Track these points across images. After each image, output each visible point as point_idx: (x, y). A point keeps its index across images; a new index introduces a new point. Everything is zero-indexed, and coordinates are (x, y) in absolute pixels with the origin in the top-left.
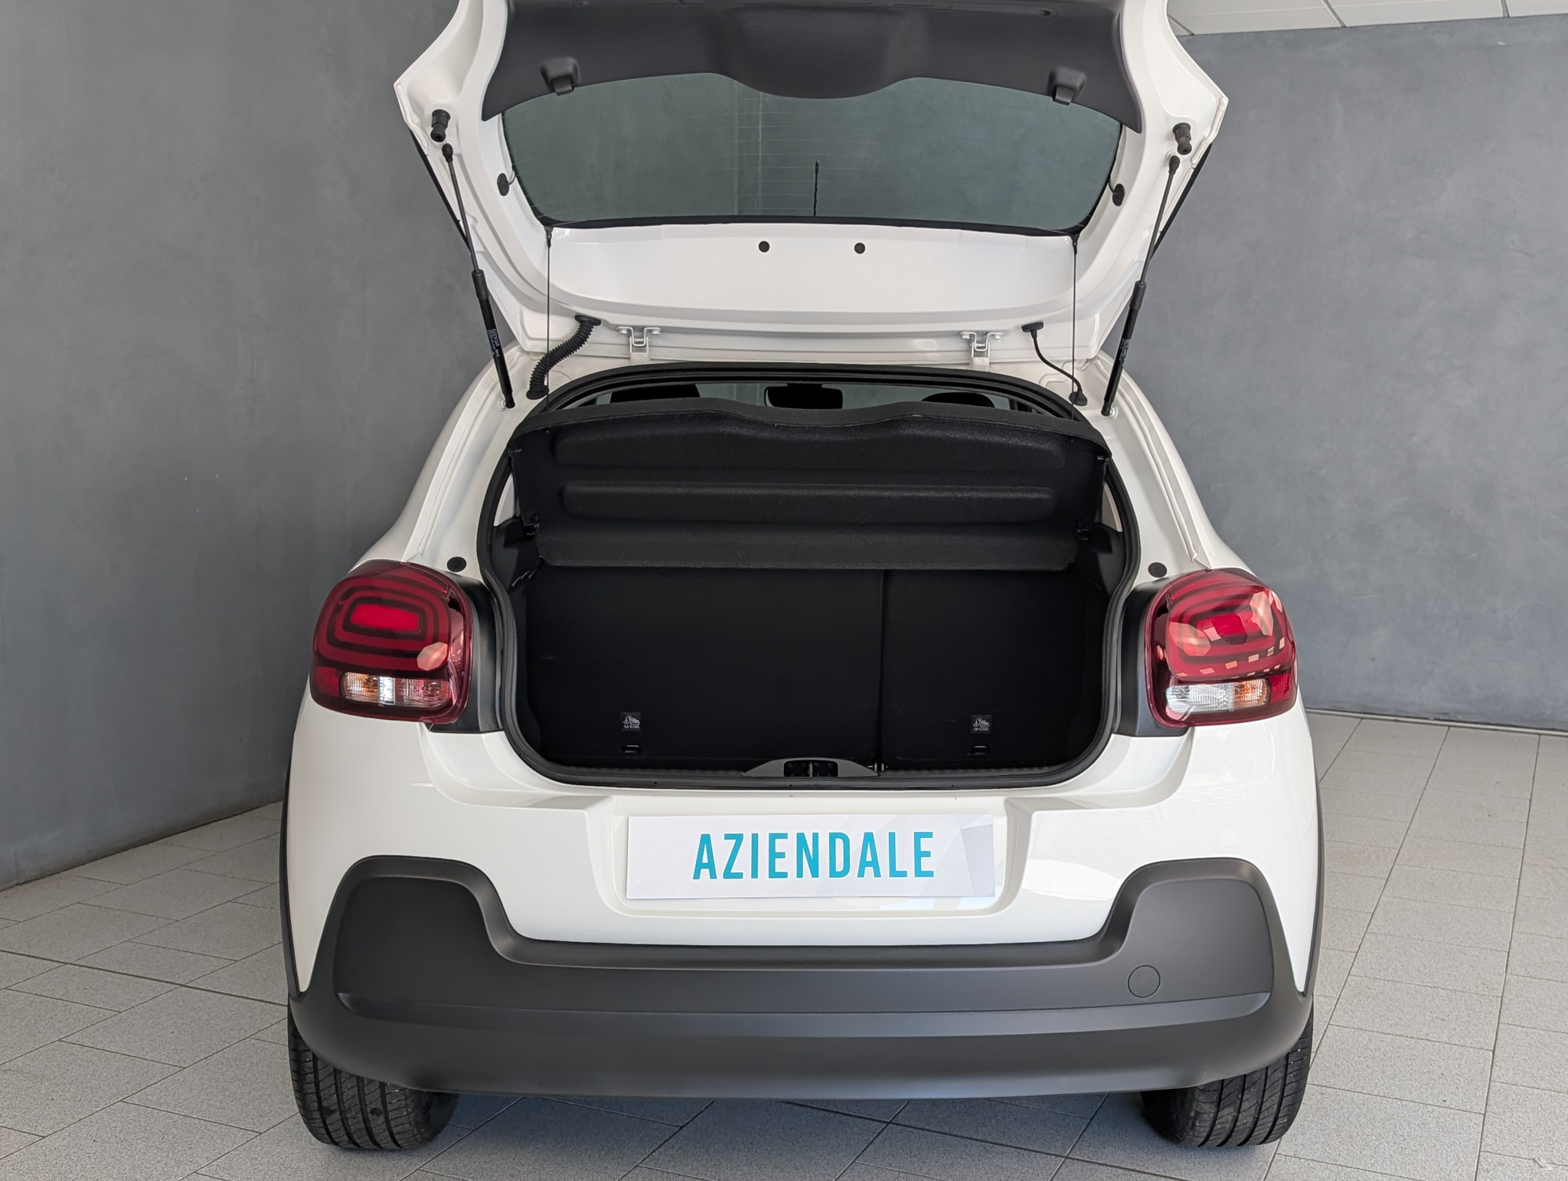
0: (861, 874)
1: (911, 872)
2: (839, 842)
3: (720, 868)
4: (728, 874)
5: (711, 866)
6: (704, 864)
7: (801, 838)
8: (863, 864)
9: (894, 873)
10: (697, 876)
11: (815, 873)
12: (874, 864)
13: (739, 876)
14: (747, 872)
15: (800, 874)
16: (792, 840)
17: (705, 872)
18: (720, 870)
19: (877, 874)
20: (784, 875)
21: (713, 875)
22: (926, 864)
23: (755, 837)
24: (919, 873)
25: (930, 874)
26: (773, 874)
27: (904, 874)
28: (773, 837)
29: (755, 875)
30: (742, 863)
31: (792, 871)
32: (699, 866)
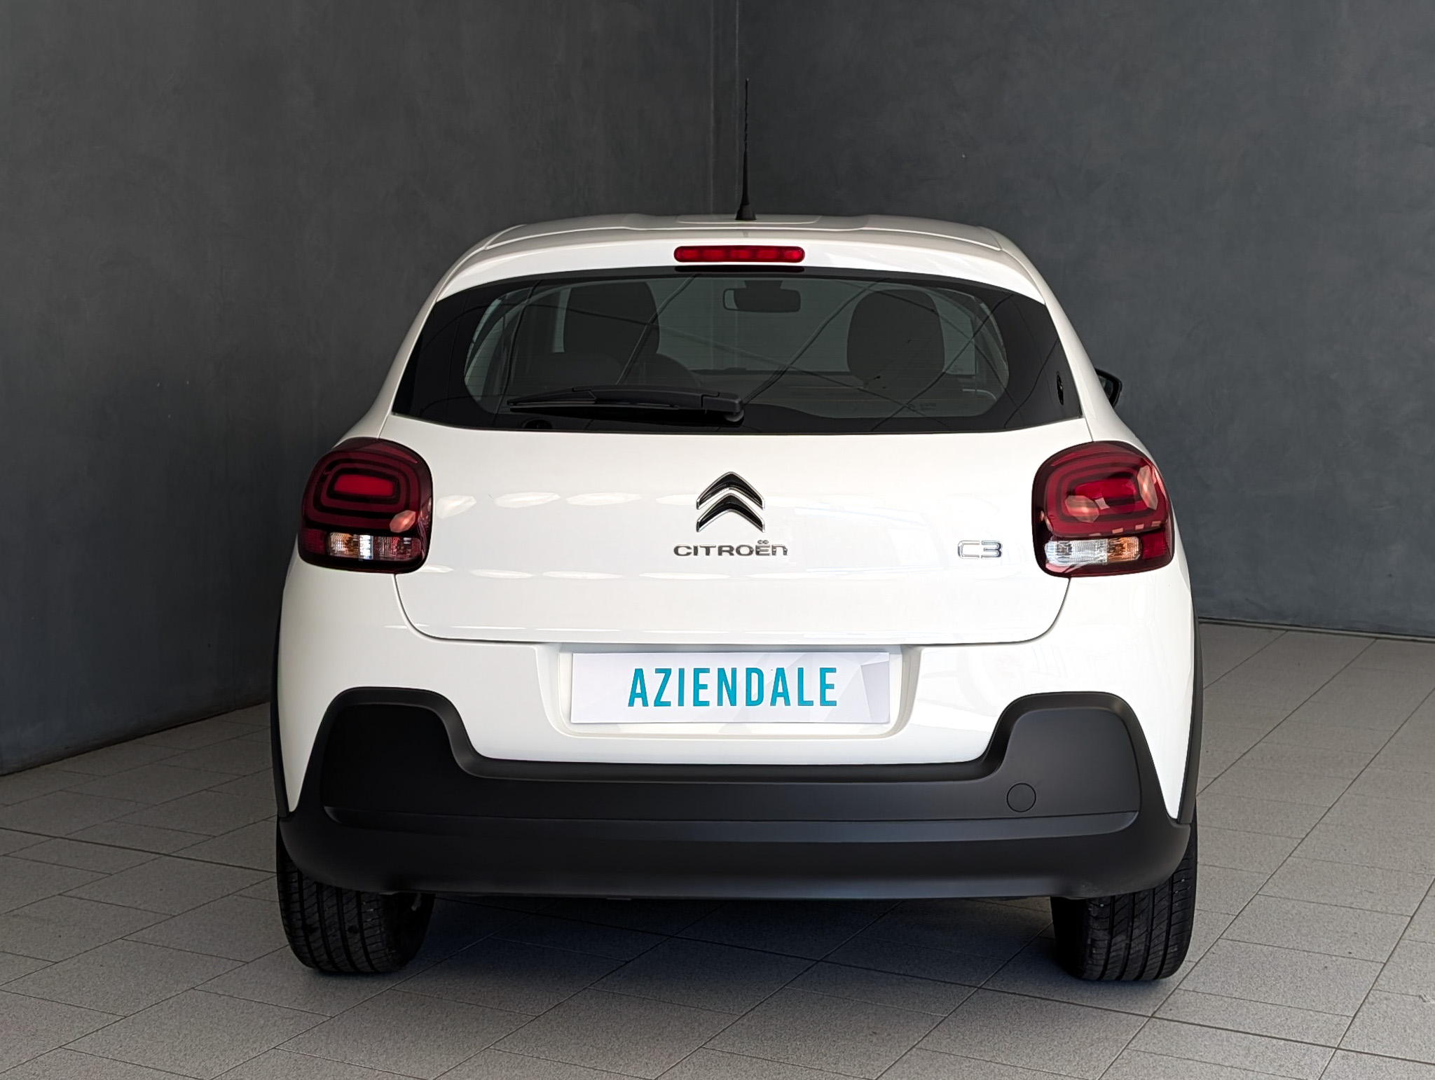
0: (773, 703)
1: (817, 701)
3: (651, 697)
4: (658, 703)
5: (643, 696)
6: (637, 694)
9: (802, 702)
10: (631, 704)
12: (785, 695)
13: (668, 704)
14: (675, 701)
15: (720, 703)
17: (638, 701)
18: (651, 698)
19: (787, 703)
20: (706, 704)
21: (645, 704)
22: (830, 695)
24: (824, 702)
25: (833, 703)
26: (697, 703)
27: (810, 703)
29: (681, 703)
32: (634, 695)
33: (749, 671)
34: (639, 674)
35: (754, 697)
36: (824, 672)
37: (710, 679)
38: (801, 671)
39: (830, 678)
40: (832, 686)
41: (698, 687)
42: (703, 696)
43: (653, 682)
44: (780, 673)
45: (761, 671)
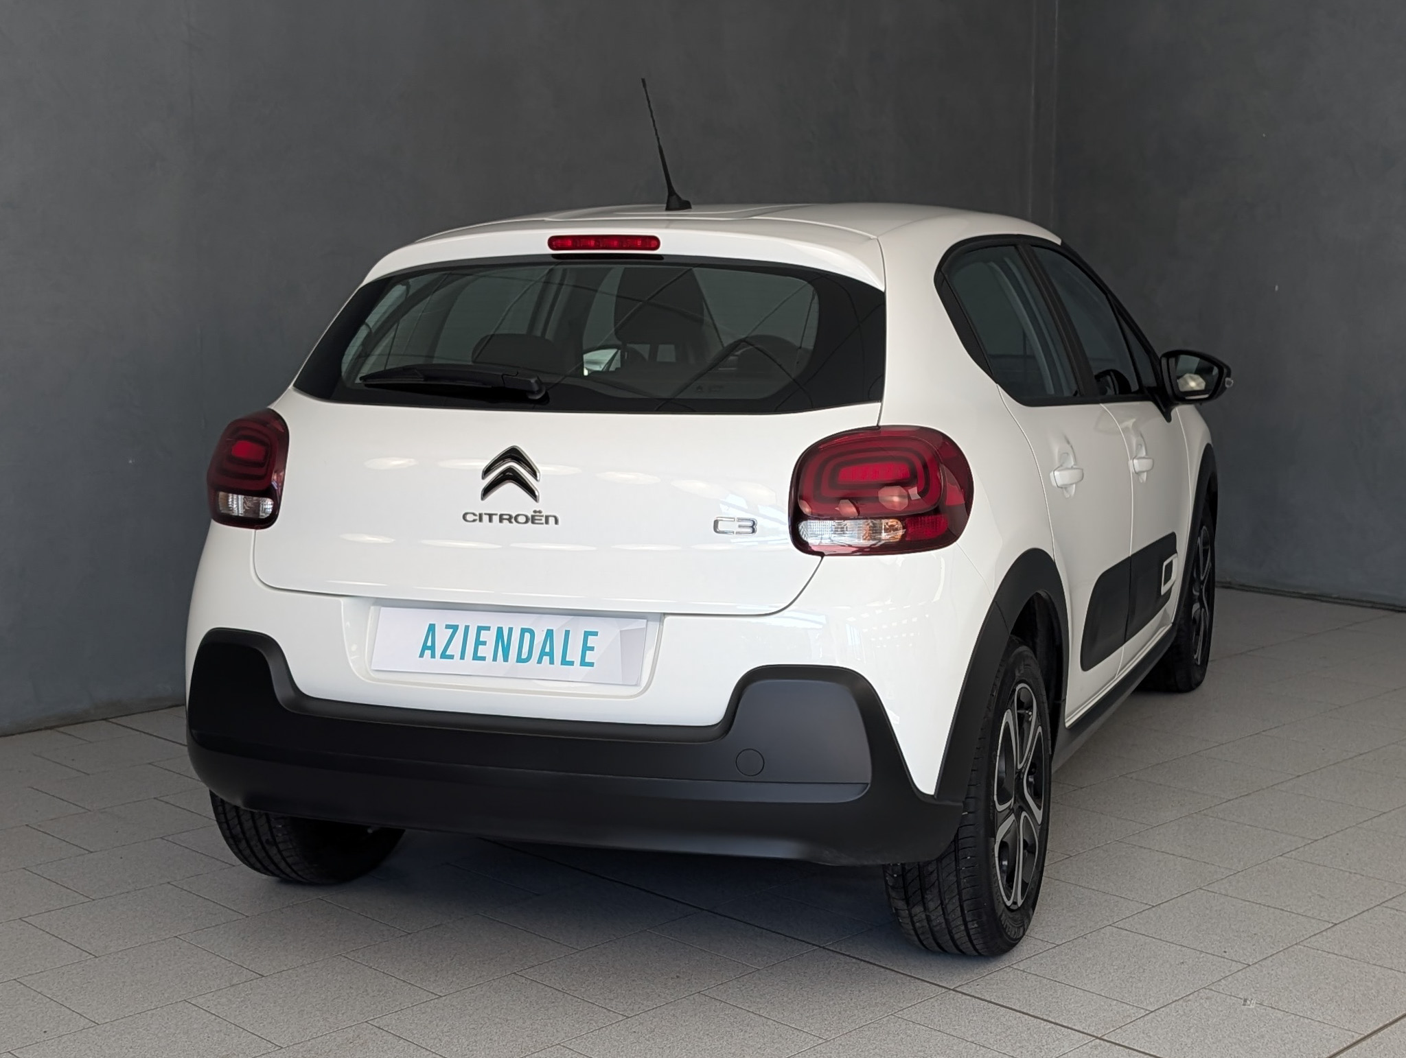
0: (540, 662)
1: (578, 661)
2: (527, 636)
4: (444, 656)
5: (432, 648)
6: (428, 647)
7: (500, 630)
8: (543, 653)
9: (564, 662)
10: (422, 655)
11: (506, 659)
12: (551, 655)
13: (451, 657)
14: (458, 655)
15: (495, 659)
16: (494, 631)
17: (428, 653)
18: (438, 653)
19: (552, 662)
20: (483, 659)
21: (433, 656)
22: (590, 657)
23: (467, 628)
24: (583, 663)
25: (591, 664)
26: (476, 657)
27: (572, 663)
28: (480, 629)
29: (462, 657)
30: (455, 649)
31: (490, 657)
32: (425, 647)
33: (523, 631)
34: (432, 628)
35: (524, 656)
36: (587, 634)
37: (489, 637)
38: (567, 633)
39: (591, 641)
40: (592, 649)
41: (478, 643)
42: (482, 651)
43: (442, 636)
44: (550, 633)
45: (532, 630)
